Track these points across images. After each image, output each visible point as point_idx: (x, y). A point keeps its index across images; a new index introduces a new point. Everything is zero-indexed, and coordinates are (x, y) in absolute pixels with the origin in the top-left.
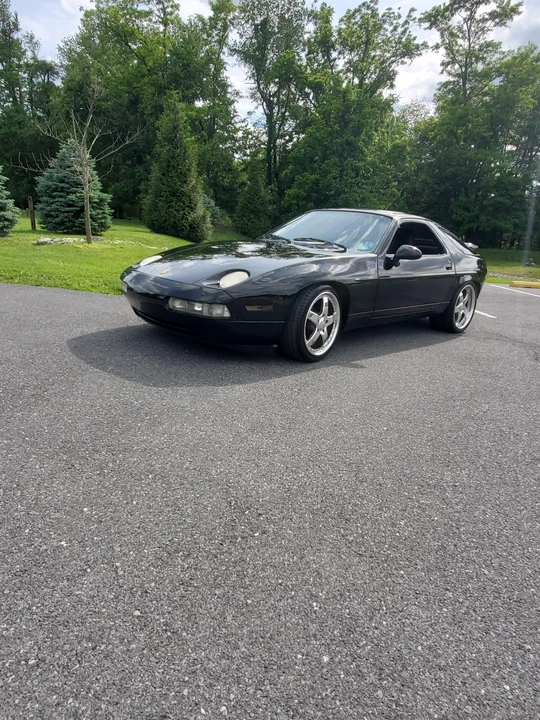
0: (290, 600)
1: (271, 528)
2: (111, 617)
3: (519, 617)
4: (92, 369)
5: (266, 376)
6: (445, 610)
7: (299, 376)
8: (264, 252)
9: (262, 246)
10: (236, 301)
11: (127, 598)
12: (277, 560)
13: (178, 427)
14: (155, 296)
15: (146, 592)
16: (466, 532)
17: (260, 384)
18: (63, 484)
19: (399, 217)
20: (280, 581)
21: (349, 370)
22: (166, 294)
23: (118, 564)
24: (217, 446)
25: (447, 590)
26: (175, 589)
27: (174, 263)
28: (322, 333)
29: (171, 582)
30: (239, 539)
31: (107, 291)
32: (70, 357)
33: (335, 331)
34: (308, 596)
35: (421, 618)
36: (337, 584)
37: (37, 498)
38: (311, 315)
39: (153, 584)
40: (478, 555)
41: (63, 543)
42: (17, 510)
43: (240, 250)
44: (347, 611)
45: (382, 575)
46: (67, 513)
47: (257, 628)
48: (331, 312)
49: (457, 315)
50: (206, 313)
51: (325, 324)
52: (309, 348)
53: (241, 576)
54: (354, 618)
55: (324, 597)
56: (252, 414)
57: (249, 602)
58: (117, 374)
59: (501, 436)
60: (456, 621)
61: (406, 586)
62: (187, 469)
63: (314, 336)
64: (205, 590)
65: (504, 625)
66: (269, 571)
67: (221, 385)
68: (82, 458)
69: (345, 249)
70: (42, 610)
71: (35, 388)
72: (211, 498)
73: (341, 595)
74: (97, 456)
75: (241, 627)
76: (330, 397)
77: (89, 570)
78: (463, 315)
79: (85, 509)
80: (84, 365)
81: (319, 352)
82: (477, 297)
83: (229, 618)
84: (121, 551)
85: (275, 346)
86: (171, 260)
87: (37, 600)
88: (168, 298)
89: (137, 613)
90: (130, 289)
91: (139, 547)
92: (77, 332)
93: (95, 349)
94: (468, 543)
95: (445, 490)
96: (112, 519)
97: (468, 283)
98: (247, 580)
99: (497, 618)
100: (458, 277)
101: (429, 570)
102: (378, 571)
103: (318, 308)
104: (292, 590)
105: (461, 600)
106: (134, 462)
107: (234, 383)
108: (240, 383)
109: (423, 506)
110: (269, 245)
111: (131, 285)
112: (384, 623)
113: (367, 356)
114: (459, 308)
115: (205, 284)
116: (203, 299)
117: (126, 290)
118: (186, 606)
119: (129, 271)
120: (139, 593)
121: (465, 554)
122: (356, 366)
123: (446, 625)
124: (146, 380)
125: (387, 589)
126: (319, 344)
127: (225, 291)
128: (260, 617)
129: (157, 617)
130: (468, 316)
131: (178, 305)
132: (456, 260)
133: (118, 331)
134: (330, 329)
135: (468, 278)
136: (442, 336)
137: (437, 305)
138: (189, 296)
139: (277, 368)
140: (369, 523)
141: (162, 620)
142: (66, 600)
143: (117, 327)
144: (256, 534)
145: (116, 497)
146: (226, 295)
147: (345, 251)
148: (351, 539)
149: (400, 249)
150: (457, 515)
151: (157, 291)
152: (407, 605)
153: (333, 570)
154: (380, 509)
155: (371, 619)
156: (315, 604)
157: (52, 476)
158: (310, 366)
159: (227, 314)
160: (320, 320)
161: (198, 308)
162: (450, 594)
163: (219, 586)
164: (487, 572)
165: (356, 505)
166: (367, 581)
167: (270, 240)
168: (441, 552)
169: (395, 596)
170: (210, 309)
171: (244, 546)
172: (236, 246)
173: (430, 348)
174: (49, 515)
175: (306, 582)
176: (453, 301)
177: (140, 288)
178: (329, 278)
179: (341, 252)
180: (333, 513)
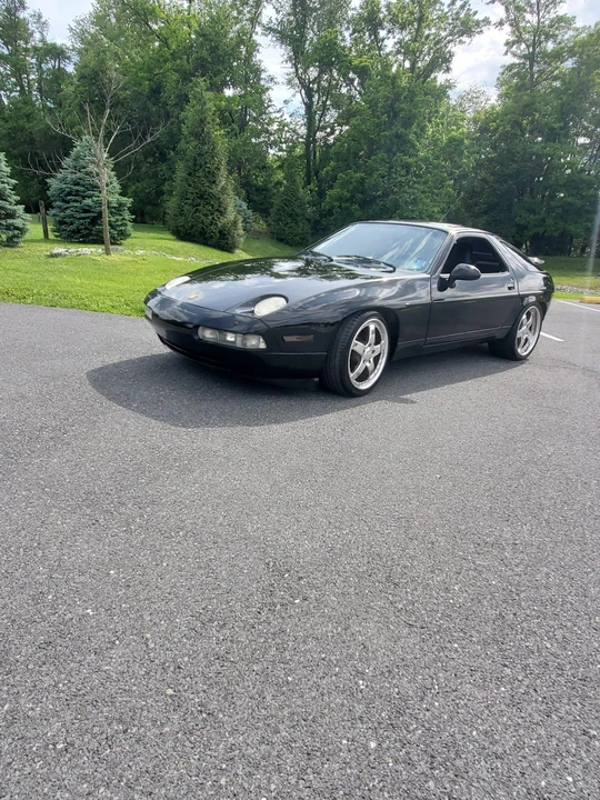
0: (334, 678)
1: (313, 594)
2: (142, 696)
3: (584, 697)
4: (115, 407)
5: (306, 414)
6: (503, 689)
7: (342, 413)
8: (302, 272)
9: (300, 264)
10: (273, 331)
11: (159, 673)
12: (319, 631)
13: (210, 475)
14: (182, 325)
15: (179, 668)
16: (528, 599)
17: (300, 423)
18: (87, 542)
19: (456, 231)
20: (323, 656)
21: (398, 406)
22: (196, 322)
23: (148, 636)
24: (253, 497)
25: (505, 666)
26: (210, 664)
27: (204, 284)
28: (368, 364)
29: (206, 656)
30: (279, 607)
31: (129, 312)
32: (90, 392)
33: (383, 362)
34: (353, 673)
35: (476, 698)
36: (386, 659)
37: (60, 559)
38: (357, 346)
39: (186, 659)
40: (540, 625)
41: (89, 611)
42: (38, 573)
43: (276, 269)
44: (396, 690)
45: (434, 649)
46: (93, 576)
47: (299, 710)
48: (378, 341)
49: (519, 340)
50: (239, 345)
51: (371, 353)
52: (354, 382)
53: (281, 649)
54: (404, 699)
55: (371, 674)
56: (291, 460)
57: (290, 679)
58: (143, 412)
59: (568, 484)
60: (514, 703)
61: (460, 661)
62: (221, 524)
63: (360, 369)
64: (241, 665)
65: (567, 707)
66: (311, 644)
67: (257, 425)
68: (107, 512)
69: (395, 269)
70: (69, 688)
71: (54, 429)
72: (247, 558)
73: (389, 671)
74: (122, 510)
75: (281, 708)
76: (376, 439)
77: (117, 642)
78: (527, 340)
79: (112, 572)
80: (106, 403)
81: (364, 386)
82: (542, 320)
83: (269, 698)
84: (151, 620)
85: (317, 379)
86: (200, 281)
87: (63, 676)
88: (197, 327)
89: (170, 692)
90: (155, 315)
91: (170, 616)
92: (97, 363)
93: (116, 381)
94: (528, 612)
95: (504, 549)
96: (140, 583)
97: (533, 304)
98: (287, 653)
99: (560, 698)
100: (522, 297)
101: (486, 644)
102: (430, 643)
103: (364, 337)
104: (335, 666)
105: (520, 678)
106: (163, 517)
107: (270, 422)
108: (277, 422)
109: (480, 568)
110: (308, 263)
111: (156, 311)
112: (436, 704)
113: (418, 389)
114: (522, 332)
115: (239, 311)
116: (235, 329)
117: (150, 316)
118: (223, 683)
119: (154, 294)
120: (172, 669)
121: (525, 625)
122: (406, 401)
123: (503, 707)
124: (173, 419)
125: (440, 664)
126: (364, 376)
127: (261, 320)
128: (302, 697)
129: (191, 696)
130: (532, 341)
131: (208, 335)
132: (519, 276)
133: (142, 360)
134: (376, 360)
135: (533, 299)
136: (502, 364)
137: (498, 331)
138: (221, 324)
139: (316, 403)
140: (420, 588)
141: (197, 700)
142: (94, 676)
143: (141, 355)
144: (297, 601)
145: (145, 557)
146: (260, 325)
147: (394, 271)
148: (400, 606)
149: (457, 268)
150: (517, 578)
151: (186, 319)
152: (461, 683)
153: (381, 642)
154: (432, 572)
155: (422, 699)
156: (361, 682)
157: (75, 533)
158: (354, 401)
159: (263, 346)
160: (365, 350)
161: (230, 338)
162: (508, 671)
163: (257, 661)
164: (549, 646)
165: (406, 567)
166: (418, 656)
167: (310, 257)
168: (499, 622)
169: (449, 673)
170: (244, 339)
171: (283, 615)
172: (271, 265)
173: (488, 378)
174: (73, 578)
175: (351, 657)
176: (516, 325)
177: (165, 314)
178: (377, 303)
179: (390, 272)
180: (381, 576)
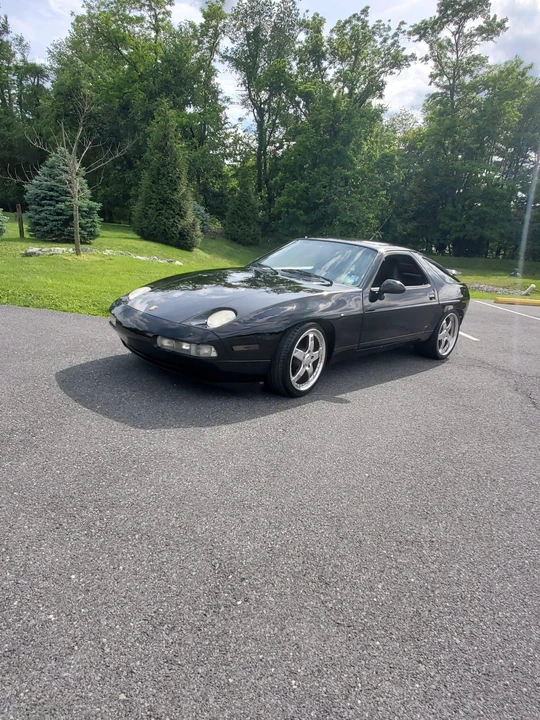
0: (270, 678)
1: (254, 594)
2: (98, 703)
3: (487, 692)
4: (81, 408)
5: (252, 415)
6: (417, 685)
7: (284, 413)
8: (252, 283)
9: (250, 275)
10: (223, 340)
11: (113, 679)
12: (258, 633)
13: (165, 476)
14: (142, 333)
15: (132, 672)
16: (442, 595)
17: (247, 423)
18: (51, 547)
19: (384, 249)
20: (261, 657)
21: (335, 406)
22: (156, 331)
23: (105, 640)
24: (203, 498)
25: (420, 662)
26: (160, 667)
27: (165, 293)
28: (307, 368)
29: (156, 660)
30: (223, 609)
31: (96, 312)
32: (59, 394)
33: (320, 366)
34: (287, 673)
35: (394, 695)
36: (316, 659)
37: (25, 565)
38: (297, 353)
39: (138, 663)
40: (451, 622)
41: (51, 616)
42: (6, 579)
43: (229, 280)
44: (324, 689)
45: (359, 647)
46: (55, 581)
47: (238, 711)
48: (316, 347)
49: (440, 342)
50: (193, 353)
51: (310, 359)
52: (295, 384)
53: (224, 651)
54: (331, 697)
55: (302, 674)
56: (238, 460)
57: (231, 680)
58: (106, 414)
59: (479, 481)
60: (427, 699)
61: (381, 659)
62: (173, 526)
63: (301, 372)
64: (188, 668)
65: (473, 702)
66: (251, 645)
67: (208, 426)
68: (71, 515)
69: (332, 283)
70: (30, 697)
71: (25, 431)
72: (196, 561)
73: (319, 671)
74: (84, 513)
75: (222, 710)
76: (314, 439)
77: (76, 648)
78: (447, 341)
79: (73, 577)
80: (73, 404)
81: (304, 387)
82: (460, 323)
83: (211, 700)
84: (107, 625)
85: (262, 383)
86: (163, 290)
87: (25, 685)
88: (156, 336)
89: (123, 697)
90: (118, 322)
91: (124, 620)
92: (65, 364)
93: (82, 383)
94: (441, 608)
95: (422, 547)
96: (99, 587)
97: (451, 311)
98: (229, 655)
99: (466, 692)
100: (444, 306)
101: (404, 640)
102: (355, 642)
103: (304, 345)
104: (272, 666)
105: (432, 674)
106: (122, 519)
107: (220, 423)
108: (226, 423)
109: (400, 566)
110: (258, 274)
111: (120, 319)
112: (359, 702)
113: (351, 389)
114: (443, 335)
115: (194, 324)
116: (189, 339)
117: (114, 323)
118: (171, 687)
119: (118, 302)
120: (125, 673)
121: (438, 621)
122: (341, 401)
123: (417, 703)
124: (134, 421)
125: (363, 662)
126: (304, 379)
127: (214, 331)
128: (241, 698)
129: (142, 701)
130: (452, 342)
131: (166, 343)
132: (439, 285)
133: (106, 360)
134: (315, 365)
135: (451, 307)
136: (426, 363)
137: (422, 335)
138: (178, 334)
139: (262, 404)
140: (348, 588)
141: (147, 705)
142: (54, 684)
143: (106, 356)
144: (239, 603)
145: (103, 561)
146: (212, 336)
147: (331, 285)
148: (330, 605)
149: (385, 282)
150: (433, 575)
151: (147, 328)
152: (381, 681)
153: (312, 642)
154: (360, 571)
155: (347, 698)
156: (293, 682)
157: (40, 537)
158: (295, 401)
159: (214, 354)
160: (305, 356)
161: (185, 346)
162: (422, 667)
163: (201, 663)
164: (458, 641)
165: (336, 566)
166: (345, 655)
167: (258, 269)
168: (416, 619)
169: (371, 671)
170: (197, 349)
171: (227, 616)
172: (225, 276)
173: (413, 377)
174: (37, 583)
175: (286, 656)
176: (437, 329)
177: (128, 322)
178: (317, 314)
179: (328, 285)
180: (314, 576)
